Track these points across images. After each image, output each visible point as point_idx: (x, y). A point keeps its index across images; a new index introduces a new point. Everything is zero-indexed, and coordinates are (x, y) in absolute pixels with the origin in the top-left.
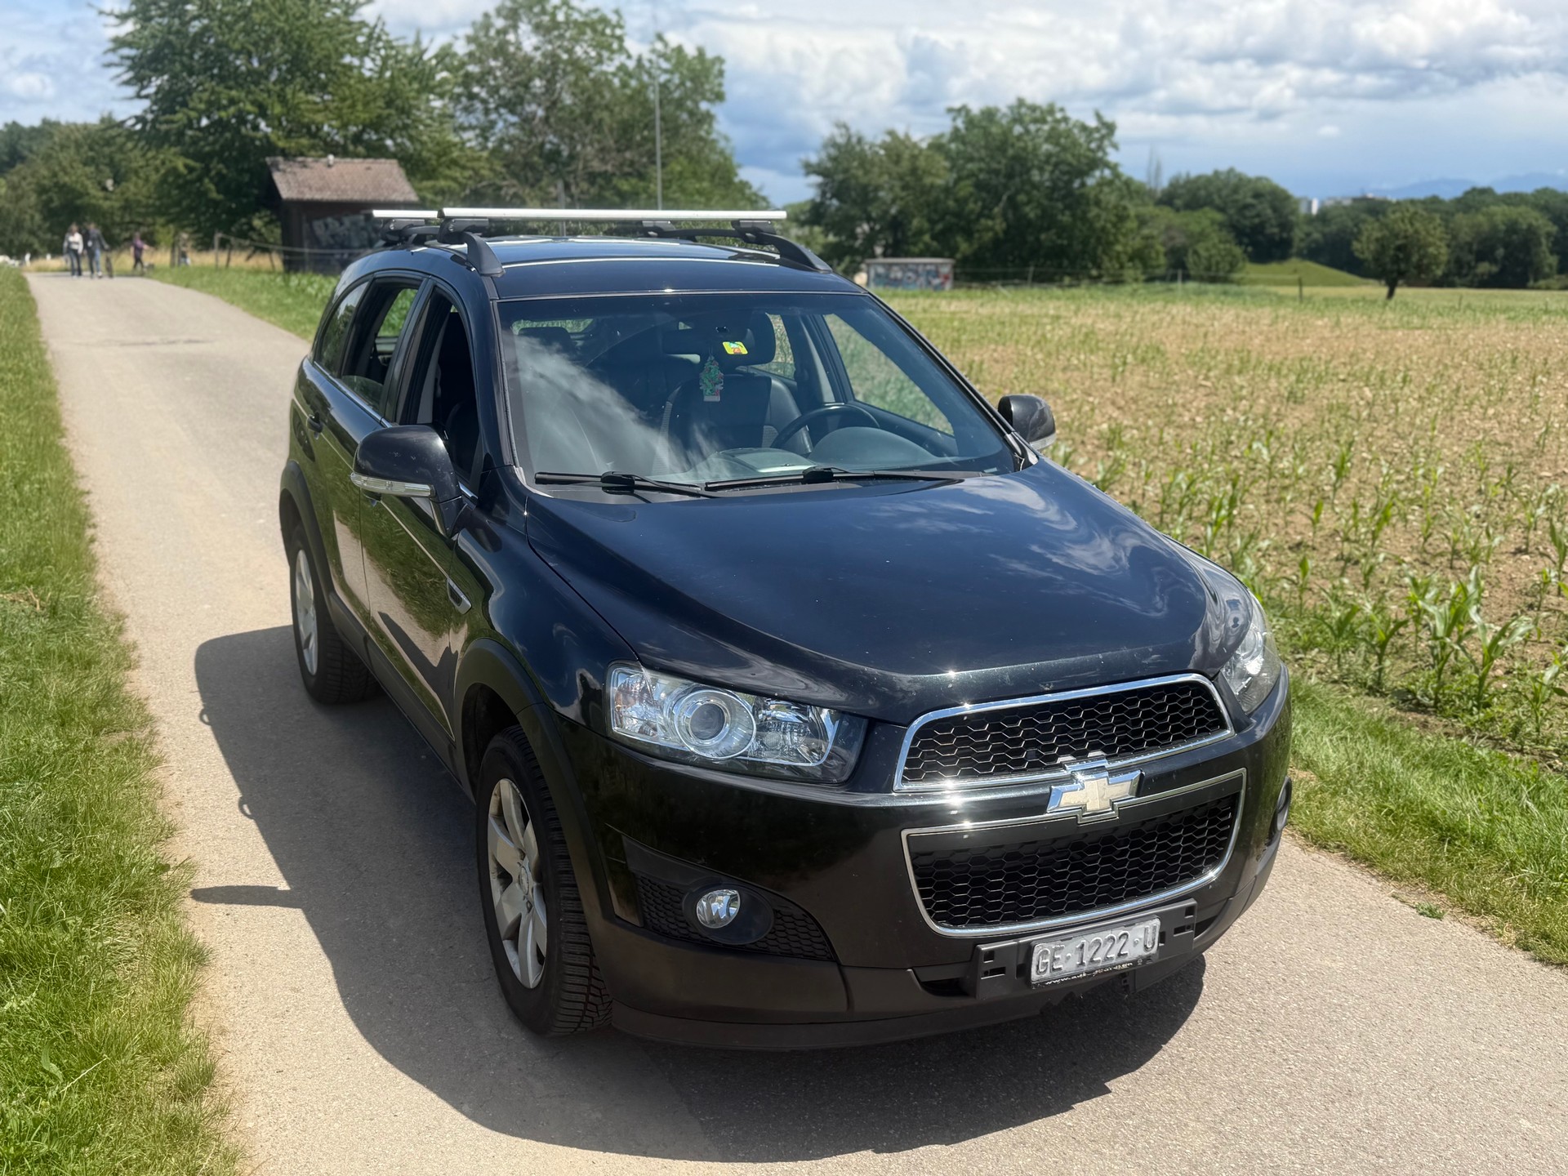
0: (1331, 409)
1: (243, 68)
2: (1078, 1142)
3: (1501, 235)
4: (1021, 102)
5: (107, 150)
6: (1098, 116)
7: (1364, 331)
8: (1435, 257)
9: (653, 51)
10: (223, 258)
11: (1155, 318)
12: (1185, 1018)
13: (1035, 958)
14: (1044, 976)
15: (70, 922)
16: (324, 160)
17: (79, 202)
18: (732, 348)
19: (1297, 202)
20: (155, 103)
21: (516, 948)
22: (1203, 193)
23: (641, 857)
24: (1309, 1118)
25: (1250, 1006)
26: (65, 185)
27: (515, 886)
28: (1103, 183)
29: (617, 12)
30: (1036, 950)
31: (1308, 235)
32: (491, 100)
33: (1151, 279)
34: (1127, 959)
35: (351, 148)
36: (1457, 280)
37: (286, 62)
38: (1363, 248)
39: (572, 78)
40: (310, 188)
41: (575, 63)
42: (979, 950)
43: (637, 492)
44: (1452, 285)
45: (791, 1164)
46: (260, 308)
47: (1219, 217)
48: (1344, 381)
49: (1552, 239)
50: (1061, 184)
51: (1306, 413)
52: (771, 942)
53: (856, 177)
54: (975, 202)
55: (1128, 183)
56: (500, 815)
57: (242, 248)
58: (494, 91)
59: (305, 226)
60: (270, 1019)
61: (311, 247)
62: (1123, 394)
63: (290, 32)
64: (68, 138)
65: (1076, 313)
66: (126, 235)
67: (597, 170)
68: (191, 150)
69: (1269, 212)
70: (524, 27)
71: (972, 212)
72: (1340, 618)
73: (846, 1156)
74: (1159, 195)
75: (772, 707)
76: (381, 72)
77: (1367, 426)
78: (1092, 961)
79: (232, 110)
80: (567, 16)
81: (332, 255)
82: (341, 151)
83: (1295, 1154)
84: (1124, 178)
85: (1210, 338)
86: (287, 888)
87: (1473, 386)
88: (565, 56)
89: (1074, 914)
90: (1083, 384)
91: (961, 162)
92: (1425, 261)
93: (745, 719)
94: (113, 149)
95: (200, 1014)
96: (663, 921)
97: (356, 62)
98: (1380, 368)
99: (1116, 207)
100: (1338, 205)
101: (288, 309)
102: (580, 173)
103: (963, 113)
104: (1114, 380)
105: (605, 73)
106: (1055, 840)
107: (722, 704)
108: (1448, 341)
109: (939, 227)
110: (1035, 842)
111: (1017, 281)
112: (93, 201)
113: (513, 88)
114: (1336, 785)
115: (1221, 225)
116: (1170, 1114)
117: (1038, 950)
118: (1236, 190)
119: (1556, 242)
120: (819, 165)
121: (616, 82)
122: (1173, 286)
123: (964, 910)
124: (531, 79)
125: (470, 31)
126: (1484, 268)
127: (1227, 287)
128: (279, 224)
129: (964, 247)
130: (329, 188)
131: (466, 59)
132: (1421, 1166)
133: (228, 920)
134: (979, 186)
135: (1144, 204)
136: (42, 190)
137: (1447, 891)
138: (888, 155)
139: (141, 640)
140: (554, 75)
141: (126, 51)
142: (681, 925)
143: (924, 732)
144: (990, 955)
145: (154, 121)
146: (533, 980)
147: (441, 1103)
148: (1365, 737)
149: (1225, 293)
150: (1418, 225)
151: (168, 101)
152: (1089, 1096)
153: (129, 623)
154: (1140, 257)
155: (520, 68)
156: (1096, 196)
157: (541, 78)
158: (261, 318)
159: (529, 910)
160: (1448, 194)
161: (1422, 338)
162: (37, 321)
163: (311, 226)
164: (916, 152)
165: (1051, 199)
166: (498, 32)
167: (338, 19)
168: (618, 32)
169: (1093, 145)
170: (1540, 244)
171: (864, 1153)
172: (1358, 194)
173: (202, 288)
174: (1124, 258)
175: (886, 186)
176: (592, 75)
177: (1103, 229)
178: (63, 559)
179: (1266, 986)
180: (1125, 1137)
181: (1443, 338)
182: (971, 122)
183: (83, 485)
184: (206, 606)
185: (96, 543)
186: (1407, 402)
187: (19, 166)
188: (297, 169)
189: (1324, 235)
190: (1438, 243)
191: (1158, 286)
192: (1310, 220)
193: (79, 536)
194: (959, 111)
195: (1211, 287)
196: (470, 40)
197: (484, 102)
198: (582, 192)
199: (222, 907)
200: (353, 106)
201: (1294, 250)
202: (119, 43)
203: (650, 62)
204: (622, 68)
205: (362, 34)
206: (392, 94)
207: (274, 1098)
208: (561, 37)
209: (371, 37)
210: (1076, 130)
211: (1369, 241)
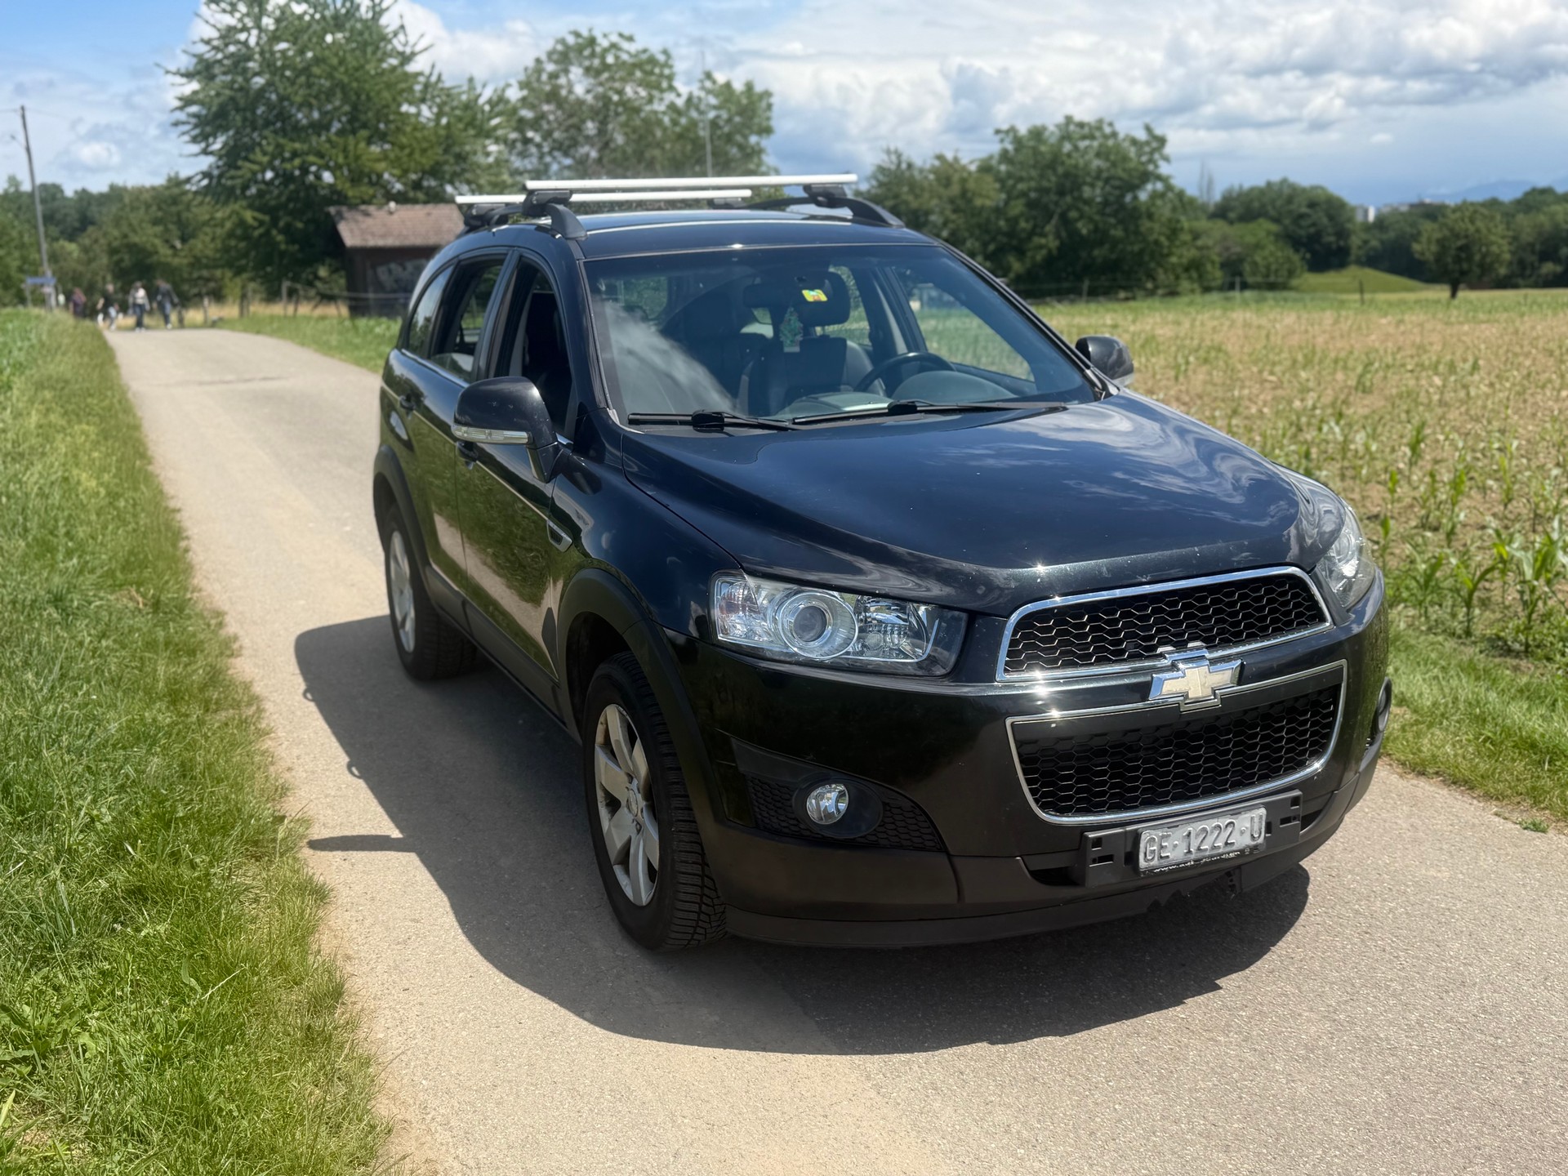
0: (1400, 396)
1: (304, 122)
2: (1193, 1032)
4: (1069, 119)
5: (174, 209)
6: (1148, 129)
7: (1428, 326)
8: (1498, 256)
9: (703, 88)
10: (291, 309)
11: (1215, 323)
12: (1291, 924)
13: (1142, 845)
14: (1152, 863)
15: (198, 860)
16: (386, 208)
17: (149, 261)
18: (811, 295)
19: (1353, 209)
20: (220, 158)
21: (627, 871)
22: (1256, 205)
23: (749, 758)
24: (1423, 1006)
25: (1357, 912)
26: (135, 245)
27: (623, 810)
28: (1155, 195)
29: (665, 51)
30: (1143, 837)
31: (1366, 242)
32: (545, 144)
33: (1207, 289)
34: (1234, 848)
35: (411, 194)
36: (1520, 281)
37: (345, 114)
38: (1424, 249)
39: (623, 119)
40: (373, 235)
41: (624, 103)
42: (1087, 837)
43: (727, 429)
44: (1515, 286)
45: (908, 1056)
46: (330, 348)
47: (1274, 227)
48: (1412, 371)
50: (1112, 199)
51: (1375, 401)
52: (881, 835)
53: (906, 203)
54: (1027, 221)
55: (1181, 195)
56: (607, 743)
57: (308, 299)
58: (547, 135)
59: (370, 273)
60: (393, 946)
61: (375, 292)
62: (1187, 392)
63: (349, 83)
64: (137, 199)
65: (1134, 322)
66: (195, 291)
68: (257, 203)
69: (1325, 220)
70: (576, 72)
71: (1024, 230)
72: (1425, 571)
73: (961, 1047)
74: (1211, 208)
75: (872, 609)
76: (437, 119)
77: (1439, 411)
78: (1199, 849)
79: (297, 162)
80: (617, 58)
81: (396, 299)
82: (402, 199)
83: (1412, 1037)
84: (1177, 190)
85: (1272, 338)
86: (400, 836)
87: (1544, 372)
88: (616, 98)
89: (1180, 803)
90: (1146, 383)
91: (1010, 182)
92: (1488, 260)
93: (848, 620)
94: (180, 207)
95: (325, 942)
96: (775, 820)
97: (413, 110)
98: (1448, 357)
99: (1170, 220)
100: (1395, 212)
101: (357, 347)
103: (1011, 135)
104: (1176, 378)
105: (655, 112)
106: (1158, 728)
107: (823, 606)
108: (1516, 332)
109: (992, 247)
110: (1138, 730)
111: (1072, 296)
112: (163, 259)
113: (567, 130)
114: (1432, 718)
115: (1277, 236)
116: (1283, 1005)
117: (1145, 838)
118: (1290, 200)
120: (869, 192)
121: (666, 120)
122: (1231, 294)
123: (1070, 798)
124: (583, 121)
125: (522, 77)
126: (1548, 268)
127: (1285, 294)
128: (343, 273)
129: (1017, 266)
130: (392, 235)
131: (519, 105)
132: (1541, 1045)
133: (346, 865)
134: (1031, 205)
135: (1197, 219)
136: (113, 251)
137: (1549, 807)
138: (938, 179)
139: (241, 633)
140: (606, 117)
141: (194, 109)
142: (792, 822)
143: (1022, 624)
144: (1098, 842)
145: (220, 176)
146: (645, 897)
147: (563, 1011)
148: (1458, 675)
149: (1286, 300)
150: (1480, 224)
151: (232, 156)
152: (1200, 992)
153: (228, 619)
154: (1195, 268)
155: (574, 112)
156: (1148, 209)
157: (593, 120)
158: (333, 356)
159: (639, 831)
160: (1508, 195)
161: (1490, 331)
162: (116, 367)
163: (375, 273)
164: (965, 175)
165: (1103, 214)
166: (550, 77)
167: (394, 69)
168: (667, 71)
169: (1144, 159)
171: (979, 1044)
172: (1415, 200)
173: (273, 333)
174: (1179, 270)
175: (937, 209)
176: (643, 115)
177: (1157, 242)
178: (161, 565)
179: (1372, 895)
180: (1239, 1026)
181: (1511, 330)
182: (1018, 141)
183: (172, 504)
184: (302, 602)
185: (191, 553)
186: (1478, 387)
187: (90, 229)
188: (360, 218)
189: (1382, 242)
190: (1501, 241)
191: (1215, 296)
192: (1368, 228)
193: (174, 546)
194: (1007, 132)
195: (1270, 295)
196: (523, 85)
197: (539, 146)
199: (339, 854)
200: (410, 155)
201: (1352, 257)
202: (187, 101)
203: (700, 99)
204: (672, 107)
205: (418, 83)
206: (448, 141)
207: (401, 1012)
208: (612, 79)
209: (427, 86)
210: (1126, 144)
211: (1429, 241)
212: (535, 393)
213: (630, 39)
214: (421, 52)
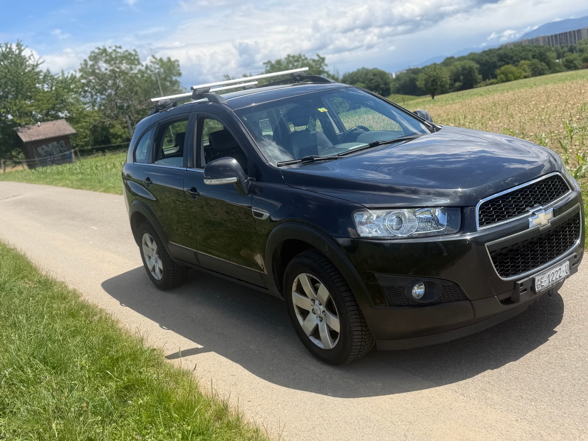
2: (560, 348)
3: (460, 72)
4: (289, 56)
6: (318, 55)
8: (446, 81)
9: (152, 62)
13: (536, 283)
14: (539, 289)
16: (36, 124)
18: (322, 110)
19: (388, 75)
21: (318, 337)
22: (355, 78)
23: (384, 279)
27: (311, 314)
29: (135, 50)
30: (535, 280)
31: (394, 85)
32: (93, 91)
34: (562, 278)
35: (45, 118)
37: (13, 91)
38: (420, 83)
39: (122, 77)
40: (34, 136)
41: (122, 72)
42: (518, 283)
46: (33, 180)
47: (363, 85)
49: (478, 70)
52: (441, 299)
56: (300, 289)
58: (93, 88)
59: (34, 150)
63: (13, 79)
67: (140, 109)
69: (380, 80)
70: (101, 62)
73: (482, 374)
76: (51, 88)
78: (552, 280)
80: (116, 55)
81: (47, 159)
82: (42, 120)
84: (331, 75)
86: (202, 347)
88: (118, 70)
89: (543, 265)
92: (443, 83)
96: (397, 301)
97: (41, 86)
100: (401, 73)
101: (44, 179)
102: (133, 111)
103: (269, 64)
105: (134, 73)
110: (527, 240)
113: (101, 85)
115: (365, 88)
117: (537, 280)
118: (366, 74)
119: (480, 70)
121: (139, 76)
123: (509, 270)
124: (107, 81)
125: (80, 67)
126: (457, 84)
128: (23, 152)
130: (41, 135)
131: (80, 78)
133: (188, 362)
139: (77, 288)
140: (115, 78)
142: (406, 300)
143: (481, 208)
144: (522, 284)
146: (332, 345)
147: (319, 395)
150: (438, 72)
152: (551, 335)
155: (102, 78)
157: (110, 80)
158: (35, 183)
159: (321, 320)
160: (439, 61)
163: (37, 150)
166: (91, 66)
167: (30, 71)
168: (136, 58)
169: (318, 66)
170: (474, 72)
172: (408, 68)
176: (130, 75)
180: (574, 343)
182: (272, 66)
188: (27, 130)
189: (400, 85)
190: (446, 76)
192: (394, 80)
194: (267, 63)
196: (81, 71)
197: (90, 92)
198: (136, 118)
200: (43, 103)
201: (391, 91)
203: (151, 66)
204: (140, 70)
205: (41, 75)
206: (58, 96)
207: (254, 410)
208: (115, 63)
209: (45, 76)
210: (311, 62)
211: (422, 80)
212: (234, 162)
213: (120, 47)
214: (41, 63)
